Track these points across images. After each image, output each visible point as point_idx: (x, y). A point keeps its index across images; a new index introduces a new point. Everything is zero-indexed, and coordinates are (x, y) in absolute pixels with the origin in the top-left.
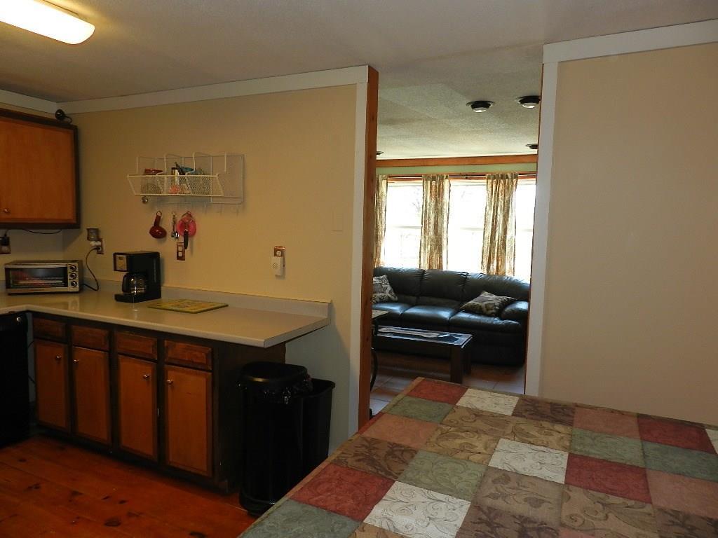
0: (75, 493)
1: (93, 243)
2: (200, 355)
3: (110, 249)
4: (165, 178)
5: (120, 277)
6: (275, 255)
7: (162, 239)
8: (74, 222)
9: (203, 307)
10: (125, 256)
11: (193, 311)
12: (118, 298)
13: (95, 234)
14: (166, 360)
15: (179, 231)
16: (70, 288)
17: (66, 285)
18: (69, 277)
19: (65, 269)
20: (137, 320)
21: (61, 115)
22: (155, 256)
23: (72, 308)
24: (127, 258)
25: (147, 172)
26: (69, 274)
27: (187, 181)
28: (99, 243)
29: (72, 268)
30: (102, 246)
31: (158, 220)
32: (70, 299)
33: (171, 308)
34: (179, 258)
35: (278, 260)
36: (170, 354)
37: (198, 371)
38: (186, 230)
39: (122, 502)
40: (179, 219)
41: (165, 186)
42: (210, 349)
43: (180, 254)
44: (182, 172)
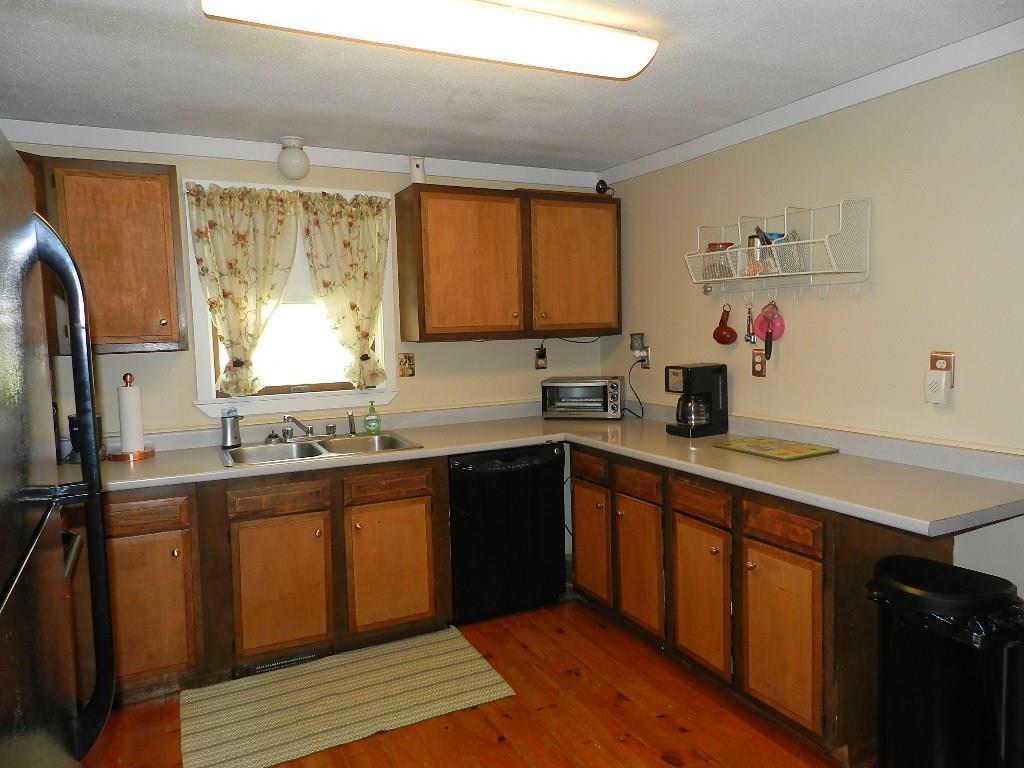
0: (621, 696)
1: (638, 353)
2: (803, 532)
3: (659, 362)
4: (739, 253)
5: (674, 400)
6: (933, 367)
7: (731, 345)
8: (615, 325)
9: (796, 452)
10: (681, 371)
11: (785, 457)
12: (671, 430)
13: (638, 341)
14: (744, 531)
15: (757, 331)
16: (611, 414)
17: (606, 410)
18: (610, 399)
19: (605, 387)
20: (696, 462)
21: (602, 186)
22: (720, 370)
23: (613, 441)
24: (684, 374)
25: (712, 247)
26: (609, 396)
27: (775, 253)
28: (644, 353)
29: (612, 387)
30: (647, 357)
31: (726, 315)
32: (609, 428)
33: (747, 449)
34: (756, 373)
35: (942, 377)
36: (752, 522)
37: (798, 556)
38: (768, 329)
39: (683, 730)
40: (757, 313)
41: (739, 264)
42: (821, 524)
43: (758, 368)
44: (766, 240)
